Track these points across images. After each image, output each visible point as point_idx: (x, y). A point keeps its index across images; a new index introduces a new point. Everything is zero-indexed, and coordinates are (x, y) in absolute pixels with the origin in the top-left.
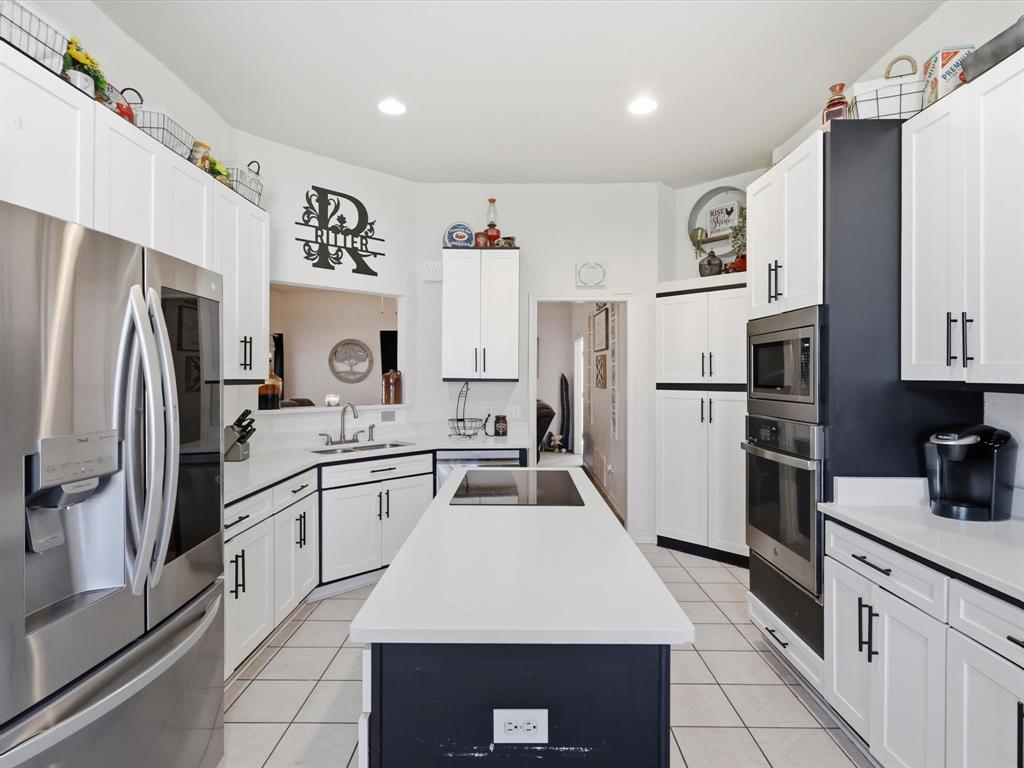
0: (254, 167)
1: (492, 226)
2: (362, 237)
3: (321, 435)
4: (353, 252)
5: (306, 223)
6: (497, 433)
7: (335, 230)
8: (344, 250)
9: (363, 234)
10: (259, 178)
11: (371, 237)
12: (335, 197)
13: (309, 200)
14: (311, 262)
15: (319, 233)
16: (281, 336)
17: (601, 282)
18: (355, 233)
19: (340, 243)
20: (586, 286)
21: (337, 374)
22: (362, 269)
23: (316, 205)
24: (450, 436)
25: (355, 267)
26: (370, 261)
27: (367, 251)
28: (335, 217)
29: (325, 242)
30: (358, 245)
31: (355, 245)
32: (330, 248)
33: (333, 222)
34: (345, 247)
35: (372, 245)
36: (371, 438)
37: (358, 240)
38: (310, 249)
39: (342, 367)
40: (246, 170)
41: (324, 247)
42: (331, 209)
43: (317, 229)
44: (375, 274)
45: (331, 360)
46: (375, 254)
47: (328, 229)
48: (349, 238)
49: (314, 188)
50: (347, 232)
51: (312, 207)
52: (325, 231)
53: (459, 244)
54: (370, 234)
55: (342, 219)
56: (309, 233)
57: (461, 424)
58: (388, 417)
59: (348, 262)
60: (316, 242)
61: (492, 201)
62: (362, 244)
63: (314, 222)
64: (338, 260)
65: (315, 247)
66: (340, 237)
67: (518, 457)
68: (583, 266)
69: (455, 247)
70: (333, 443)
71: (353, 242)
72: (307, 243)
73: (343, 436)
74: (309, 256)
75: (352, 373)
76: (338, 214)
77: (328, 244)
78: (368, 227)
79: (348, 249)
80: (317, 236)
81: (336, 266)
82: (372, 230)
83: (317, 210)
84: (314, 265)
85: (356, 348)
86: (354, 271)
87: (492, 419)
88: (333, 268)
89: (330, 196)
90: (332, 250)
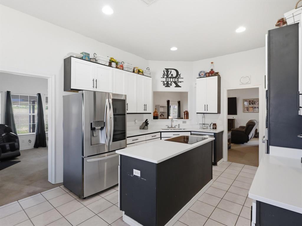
0: (148, 69)
1: (212, 70)
2: (177, 78)
3: (166, 126)
4: (175, 82)
5: (163, 77)
6: (213, 128)
7: (170, 78)
8: (172, 82)
9: (178, 77)
10: (149, 71)
11: (179, 78)
12: (170, 70)
13: (164, 72)
14: (164, 86)
15: (167, 79)
16: (180, 101)
17: (248, 82)
18: (175, 78)
19: (172, 81)
20: (243, 84)
22: (177, 86)
23: (166, 73)
24: (200, 128)
25: (175, 86)
26: (179, 84)
27: (179, 81)
28: (170, 74)
29: (168, 81)
30: (176, 80)
31: (175, 81)
32: (169, 82)
33: (170, 76)
34: (173, 81)
35: (180, 80)
36: (179, 127)
37: (176, 79)
38: (164, 83)
40: (146, 70)
41: (168, 82)
42: (169, 73)
43: (166, 78)
44: (181, 87)
46: (181, 82)
47: (169, 78)
48: (174, 79)
49: (165, 69)
50: (173, 78)
51: (165, 73)
52: (168, 78)
53: (202, 77)
54: (179, 77)
55: (172, 75)
56: (164, 80)
57: (204, 125)
58: (184, 122)
59: (174, 85)
60: (166, 81)
61: (212, 63)
62: (177, 80)
63: (165, 77)
64: (171, 85)
65: (165, 82)
66: (172, 79)
67: (213, 135)
68: (241, 78)
69: (201, 77)
70: (169, 128)
71: (175, 80)
72: (164, 82)
73: (172, 126)
74: (164, 85)
76: (171, 74)
77: (169, 81)
78: (179, 75)
79: (173, 82)
80: (166, 80)
81: (171, 86)
82: (180, 76)
83: (166, 74)
84: (165, 87)
86: (175, 87)
87: (212, 124)
88: (170, 87)
89: (169, 70)
90: (170, 83)
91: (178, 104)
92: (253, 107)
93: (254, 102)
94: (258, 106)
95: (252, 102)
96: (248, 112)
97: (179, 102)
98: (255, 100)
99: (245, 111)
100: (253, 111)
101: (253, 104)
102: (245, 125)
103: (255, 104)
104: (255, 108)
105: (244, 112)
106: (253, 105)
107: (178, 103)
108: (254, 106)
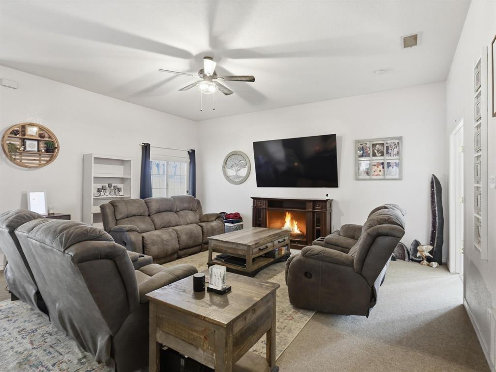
16: (193, 151)
21: (228, 178)
39: (231, 172)
45: (224, 167)
75: (238, 177)
85: (240, 158)
91: (190, 159)
92: (383, 164)
93: (387, 147)
94: (397, 161)
95: (381, 148)
96: (368, 177)
97: (192, 154)
98: (388, 142)
99: (361, 177)
100: (384, 175)
101: (383, 155)
102: (339, 229)
103: (388, 152)
104: (389, 165)
105: (358, 179)
106: (382, 158)
107: (188, 156)
108: (387, 159)
